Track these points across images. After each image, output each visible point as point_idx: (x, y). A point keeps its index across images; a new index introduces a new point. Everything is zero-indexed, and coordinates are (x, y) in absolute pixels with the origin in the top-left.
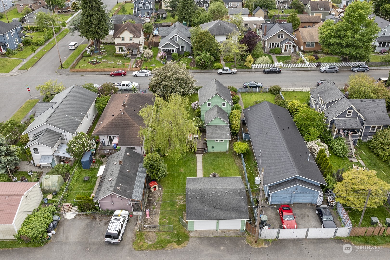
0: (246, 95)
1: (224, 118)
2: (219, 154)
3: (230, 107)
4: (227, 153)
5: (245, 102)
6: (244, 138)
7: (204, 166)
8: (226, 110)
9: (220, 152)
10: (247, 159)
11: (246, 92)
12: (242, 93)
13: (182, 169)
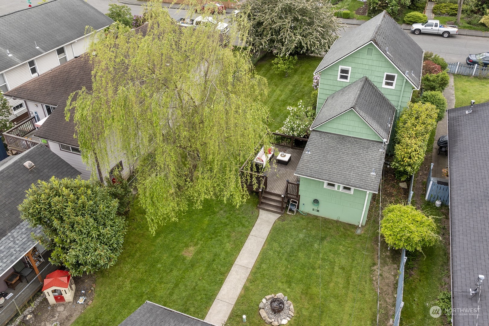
0: (468, 81)
1: (378, 118)
2: (331, 226)
3: (407, 89)
4: (359, 232)
5: (462, 96)
6: (430, 196)
7: (263, 258)
8: (392, 100)
9: (337, 222)
10: (422, 272)
11: (469, 76)
12: (458, 75)
13: (191, 248)
